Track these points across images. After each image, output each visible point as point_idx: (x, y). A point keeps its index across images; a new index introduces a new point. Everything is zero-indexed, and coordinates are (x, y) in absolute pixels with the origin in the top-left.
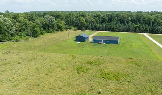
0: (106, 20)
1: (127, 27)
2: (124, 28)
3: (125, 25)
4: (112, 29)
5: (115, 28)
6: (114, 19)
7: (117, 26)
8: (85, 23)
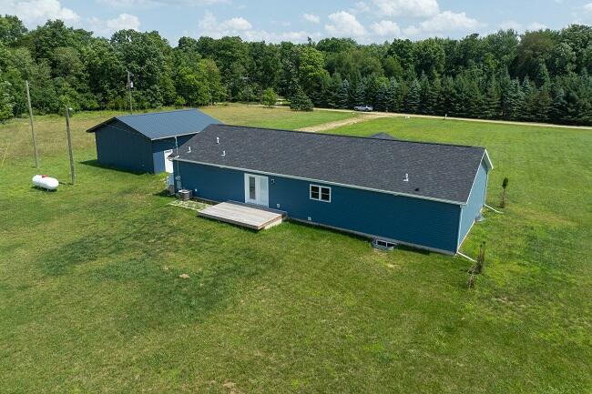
0: (438, 68)
1: (553, 94)
2: (533, 97)
3: (540, 83)
4: (459, 100)
5: (480, 97)
6: (477, 61)
7: (492, 90)
8: (321, 72)
